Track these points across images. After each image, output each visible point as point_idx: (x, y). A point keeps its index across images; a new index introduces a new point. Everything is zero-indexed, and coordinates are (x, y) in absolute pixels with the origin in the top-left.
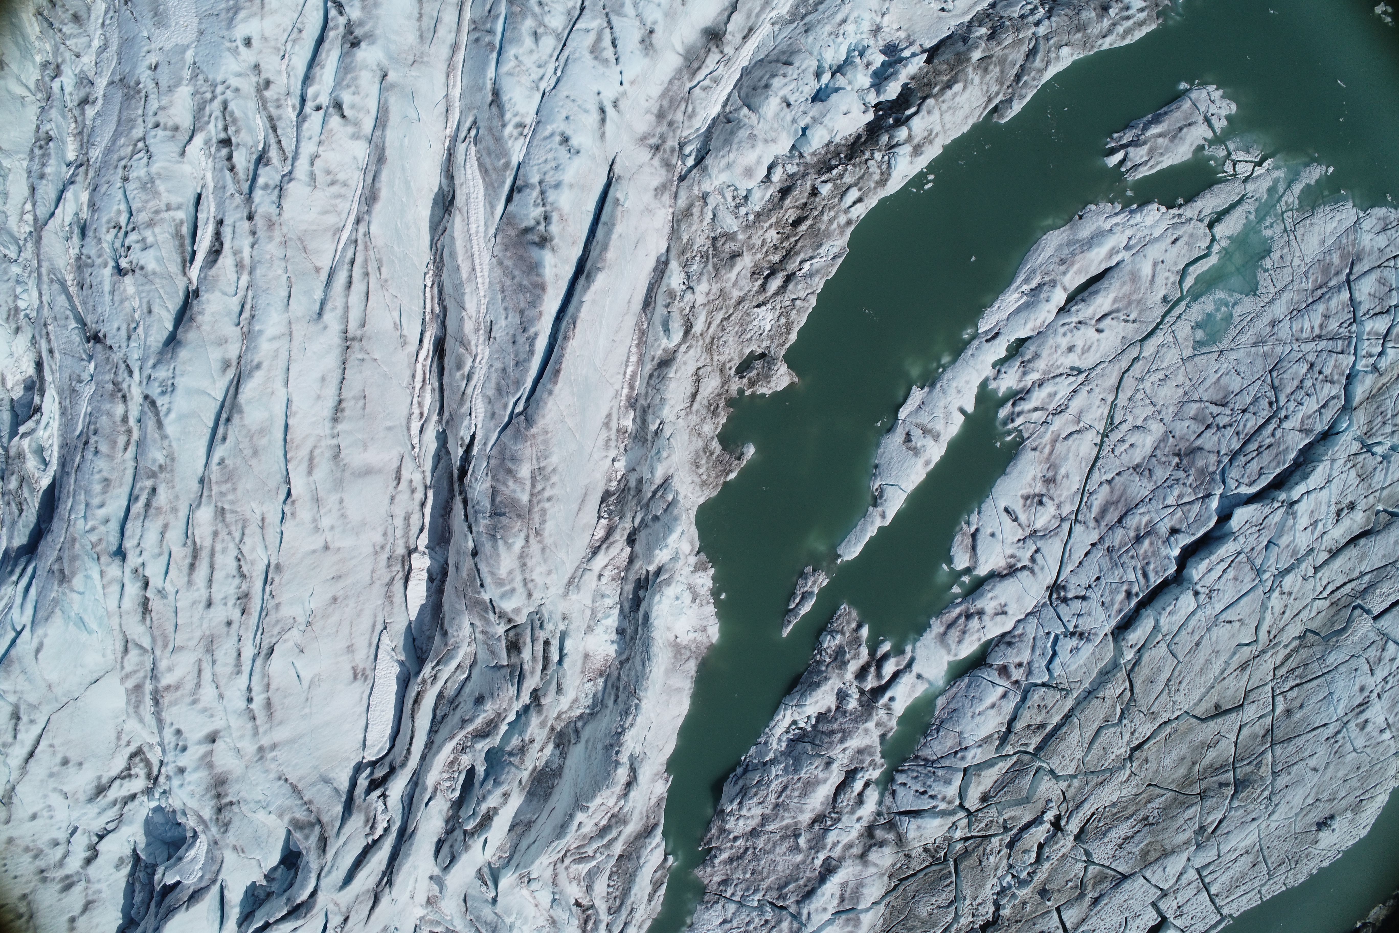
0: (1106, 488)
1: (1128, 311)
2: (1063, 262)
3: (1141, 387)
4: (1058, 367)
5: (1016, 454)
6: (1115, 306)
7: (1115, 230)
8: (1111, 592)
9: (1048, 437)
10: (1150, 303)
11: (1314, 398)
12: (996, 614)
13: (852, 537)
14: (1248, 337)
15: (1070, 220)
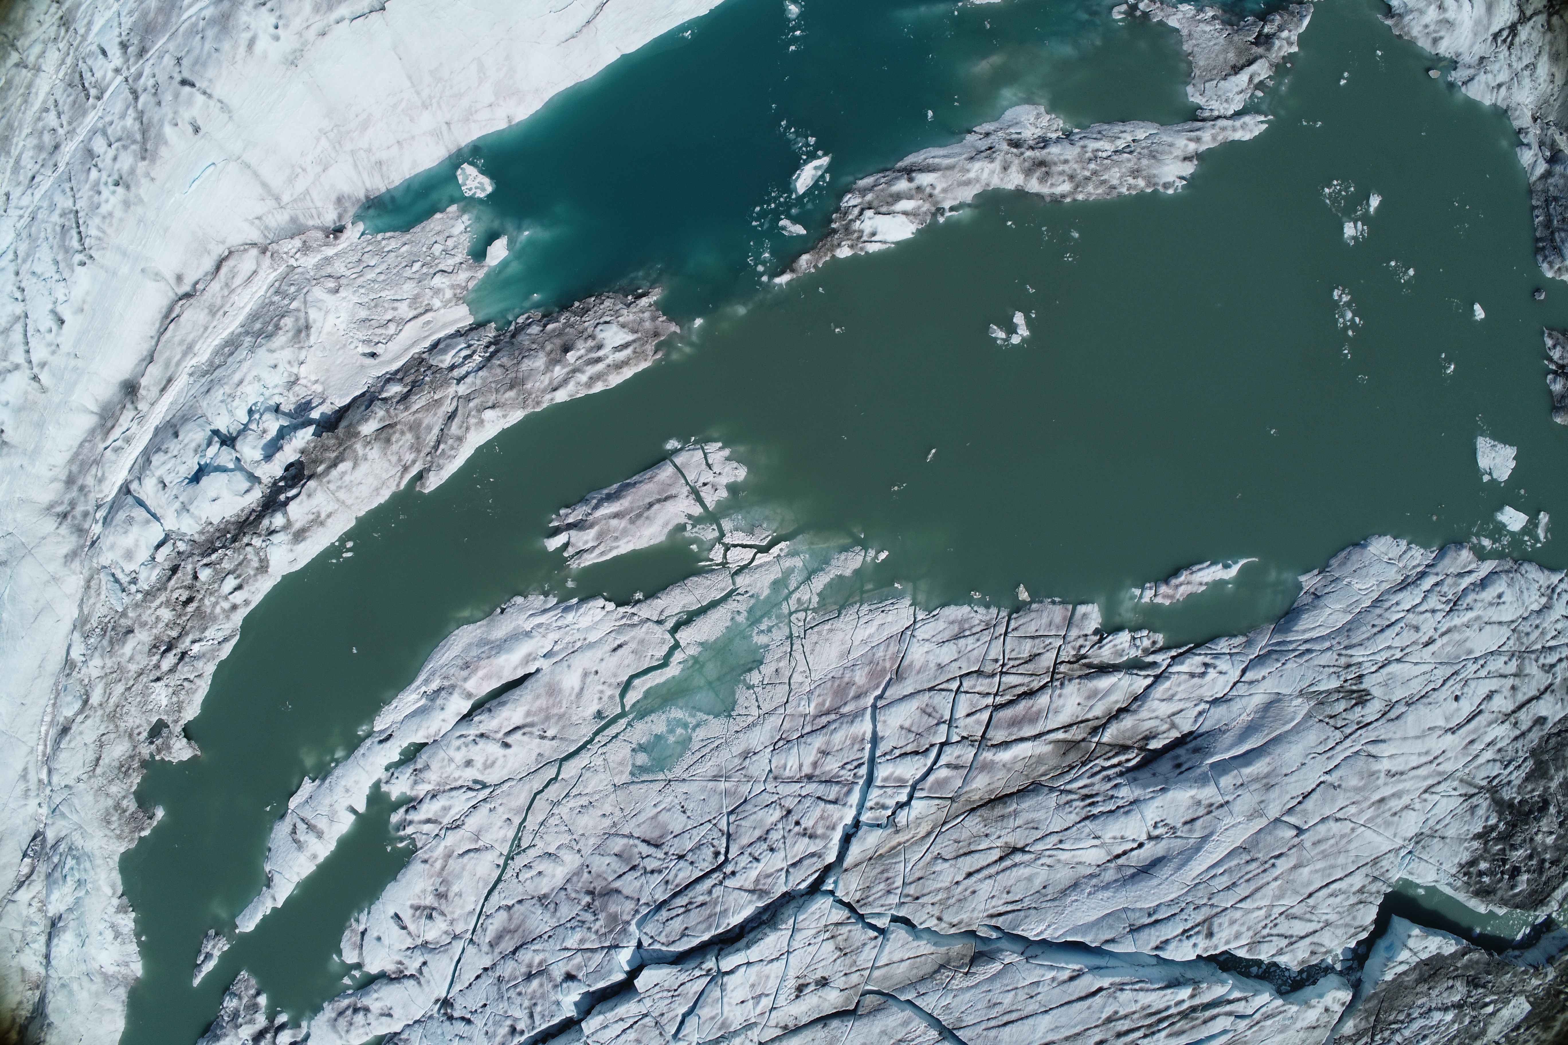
0: (503, 914)
1: (545, 727)
2: (467, 666)
3: (555, 811)
4: (456, 780)
5: (408, 862)
6: (529, 720)
7: (534, 633)
8: (494, 1024)
9: (440, 851)
10: (574, 718)
11: (782, 854)
12: (382, 1015)
13: (247, 911)
14: (707, 768)
15: (490, 613)
